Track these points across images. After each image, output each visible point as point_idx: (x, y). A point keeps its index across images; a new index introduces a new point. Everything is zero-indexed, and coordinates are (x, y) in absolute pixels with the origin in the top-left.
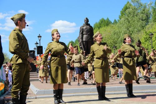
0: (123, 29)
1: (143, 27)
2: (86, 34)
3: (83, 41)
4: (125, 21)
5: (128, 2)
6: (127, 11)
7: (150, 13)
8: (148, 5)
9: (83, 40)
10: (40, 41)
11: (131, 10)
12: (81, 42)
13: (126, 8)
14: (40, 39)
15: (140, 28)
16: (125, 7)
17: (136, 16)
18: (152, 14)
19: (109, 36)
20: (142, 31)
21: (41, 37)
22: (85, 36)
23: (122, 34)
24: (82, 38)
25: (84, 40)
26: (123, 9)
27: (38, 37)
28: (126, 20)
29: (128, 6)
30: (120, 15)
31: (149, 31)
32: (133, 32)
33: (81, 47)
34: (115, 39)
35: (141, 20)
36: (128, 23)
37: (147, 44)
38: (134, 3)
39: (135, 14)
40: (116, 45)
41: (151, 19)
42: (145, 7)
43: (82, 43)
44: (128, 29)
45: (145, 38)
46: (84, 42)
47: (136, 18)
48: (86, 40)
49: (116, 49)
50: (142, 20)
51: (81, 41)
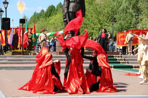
2: (74, 2)
3: (68, 12)
9: (69, 10)
10: (6, 9)
12: (66, 13)
14: (6, 6)
19: (105, 3)
21: (8, 3)
22: (72, 5)
24: (68, 8)
25: (71, 10)
27: (4, 3)
33: (65, 20)
34: (114, 8)
40: (115, 16)
43: (67, 15)
46: (70, 14)
48: (74, 11)
49: (116, 22)
51: (66, 11)
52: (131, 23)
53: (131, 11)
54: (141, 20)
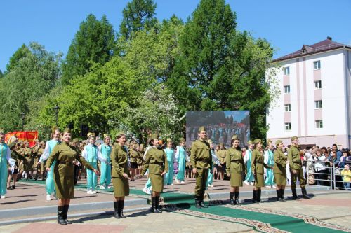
0: (13, 90)
1: (46, 90)
4: (17, 75)
5: (24, 46)
6: (22, 60)
7: (59, 70)
8: (56, 56)
11: (28, 59)
13: (20, 55)
15: (41, 92)
16: (19, 53)
17: (37, 70)
18: (61, 71)
20: (44, 97)
23: (10, 98)
26: (14, 55)
28: (19, 76)
29: (24, 51)
30: (9, 64)
31: (54, 98)
32: (29, 96)
35: (43, 79)
36: (21, 80)
37: (50, 119)
38: (34, 49)
39: (35, 68)
41: (59, 79)
42: (51, 59)
44: (21, 90)
45: (47, 109)
47: (35, 75)
50: (45, 79)
52: (17, 124)
53: (18, 109)
54: (29, 120)
